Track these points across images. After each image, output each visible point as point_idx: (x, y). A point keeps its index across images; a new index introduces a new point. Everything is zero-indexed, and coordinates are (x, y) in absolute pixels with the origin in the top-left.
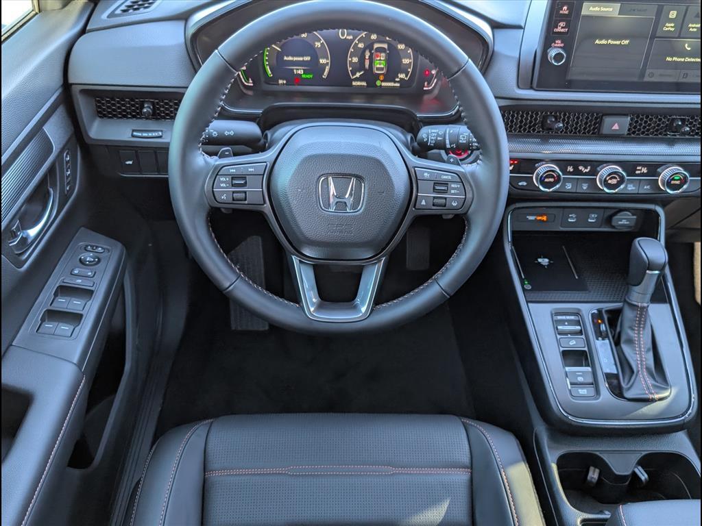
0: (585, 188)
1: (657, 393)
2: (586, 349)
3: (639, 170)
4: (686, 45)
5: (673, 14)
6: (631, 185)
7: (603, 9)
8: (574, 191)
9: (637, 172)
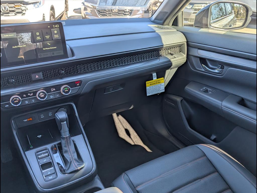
0: (33, 101)
1: (79, 167)
2: (51, 161)
3: (52, 90)
4: (48, 43)
5: (38, 34)
6: (52, 96)
7: (9, 35)
8: (30, 103)
9: (52, 91)
